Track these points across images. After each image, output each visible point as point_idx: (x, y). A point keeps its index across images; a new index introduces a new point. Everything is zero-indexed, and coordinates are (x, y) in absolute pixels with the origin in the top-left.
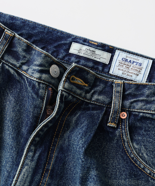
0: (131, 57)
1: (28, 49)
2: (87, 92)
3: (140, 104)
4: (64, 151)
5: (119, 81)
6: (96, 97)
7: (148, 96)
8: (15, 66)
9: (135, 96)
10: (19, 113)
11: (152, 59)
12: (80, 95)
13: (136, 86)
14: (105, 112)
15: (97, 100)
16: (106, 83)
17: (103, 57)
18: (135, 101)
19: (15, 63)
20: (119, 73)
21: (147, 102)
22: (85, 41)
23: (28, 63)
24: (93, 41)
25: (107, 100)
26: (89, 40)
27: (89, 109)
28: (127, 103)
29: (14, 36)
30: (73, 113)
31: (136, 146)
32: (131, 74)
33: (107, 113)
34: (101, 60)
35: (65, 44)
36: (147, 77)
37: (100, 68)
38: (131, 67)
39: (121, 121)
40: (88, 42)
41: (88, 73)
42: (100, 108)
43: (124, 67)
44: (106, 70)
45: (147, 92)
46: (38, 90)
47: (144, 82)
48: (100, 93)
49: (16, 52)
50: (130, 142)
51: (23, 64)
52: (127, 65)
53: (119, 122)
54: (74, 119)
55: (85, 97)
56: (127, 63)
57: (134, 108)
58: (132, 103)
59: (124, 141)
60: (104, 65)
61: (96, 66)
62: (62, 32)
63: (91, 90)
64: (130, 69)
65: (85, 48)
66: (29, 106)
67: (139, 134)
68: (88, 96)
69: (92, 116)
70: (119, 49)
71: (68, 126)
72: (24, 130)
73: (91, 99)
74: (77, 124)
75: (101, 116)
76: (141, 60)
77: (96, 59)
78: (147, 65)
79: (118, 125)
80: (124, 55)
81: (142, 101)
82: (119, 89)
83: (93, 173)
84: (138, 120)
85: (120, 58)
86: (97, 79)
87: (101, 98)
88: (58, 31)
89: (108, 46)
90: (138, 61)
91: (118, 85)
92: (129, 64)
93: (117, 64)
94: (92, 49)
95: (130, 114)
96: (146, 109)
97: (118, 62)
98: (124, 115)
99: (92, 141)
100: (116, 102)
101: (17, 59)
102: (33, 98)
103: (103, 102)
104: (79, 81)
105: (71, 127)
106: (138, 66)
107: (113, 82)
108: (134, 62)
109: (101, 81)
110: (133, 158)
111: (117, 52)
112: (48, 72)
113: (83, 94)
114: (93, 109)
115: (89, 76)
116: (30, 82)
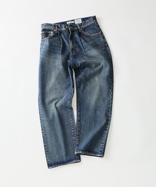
1: (61, 26)
4: (75, 39)
5: (78, 24)
10: (65, 36)
11: (81, 18)
13: (81, 24)
16: (76, 26)
17: (73, 22)
18: (82, 26)
19: (60, 29)
21: (84, 25)
22: (69, 21)
23: (62, 28)
29: (58, 25)
30: (73, 32)
31: (86, 33)
33: (79, 30)
42: (77, 30)
45: (83, 24)
46: (66, 31)
47: (82, 22)
48: (76, 28)
49: (59, 27)
55: (74, 29)
59: (84, 33)
60: (74, 23)
62: (64, 22)
66: (66, 35)
67: (85, 31)
71: (74, 35)
72: (67, 39)
74: (75, 34)
76: (79, 19)
78: (81, 20)
79: (81, 31)
80: (76, 20)
83: (82, 39)
84: (84, 29)
92: (78, 21)
95: (82, 28)
97: (76, 22)
98: (81, 29)
99: (79, 34)
100: (79, 28)
102: (66, 33)
104: (71, 27)
110: (86, 35)
116: (64, 31)
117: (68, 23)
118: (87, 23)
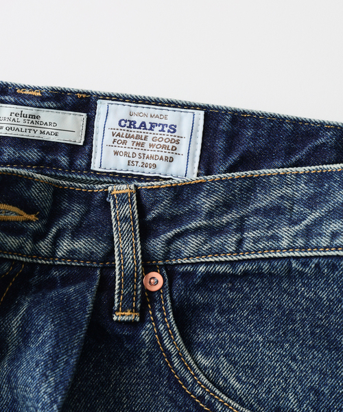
0: (142, 114)
2: (39, 236)
3: (193, 242)
5: (123, 188)
6: (65, 245)
7: (210, 215)
9: (174, 220)
11: (201, 108)
12: (20, 250)
13: (172, 193)
14: (100, 283)
15: (72, 253)
16: (87, 198)
17: (65, 127)
18: (178, 236)
20: (119, 164)
21: (212, 232)
22: (3, 93)
24: (25, 87)
25: (99, 249)
26: (15, 87)
27: (52, 284)
28: (157, 245)
30: (10, 306)
31: (205, 362)
32: (152, 162)
33: (107, 283)
34: (62, 138)
36: (197, 159)
37: (64, 160)
38: (149, 141)
39: (149, 298)
40: (15, 94)
41: (29, 182)
42: (83, 274)
43: (129, 144)
44: (81, 162)
45: (205, 203)
47: (193, 176)
48: (77, 232)
50: (186, 353)
52: (138, 137)
53: (144, 304)
54: (16, 322)
55: (36, 253)
56: (134, 132)
57: (179, 254)
58: (169, 242)
59: (169, 355)
60: (72, 150)
61: (49, 158)
63: (48, 228)
64: (146, 146)
65: (7, 110)
67: (207, 326)
68: (44, 246)
69: (64, 305)
70: (105, 97)
73: (53, 255)
74: (25, 336)
75: (90, 298)
76: (171, 116)
77: (46, 137)
78: (191, 126)
79: (143, 312)
80: (122, 111)
81: (197, 231)
82: (126, 210)
84: (197, 288)
85: (113, 122)
86: (59, 193)
87: (81, 245)
89: (73, 93)
90: (163, 121)
91: (123, 199)
92: (142, 133)
93: (109, 138)
94: (28, 111)
95: (171, 273)
96: (211, 252)
97: (108, 133)
99: (76, 376)
100: (125, 249)
103: (90, 256)
105: (12, 348)
106: (167, 135)
107: (106, 193)
108: (153, 125)
109: (72, 195)
110: (201, 398)
111: (102, 106)
113: (29, 246)
114: (66, 281)
115: (34, 192)
118: (275, 212)
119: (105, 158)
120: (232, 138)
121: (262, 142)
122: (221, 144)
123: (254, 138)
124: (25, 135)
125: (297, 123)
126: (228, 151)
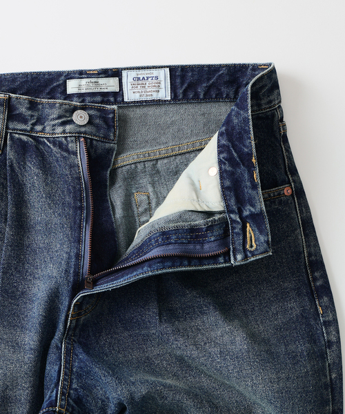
0: (142, 74)
1: (33, 106)
8: (25, 130)
11: (167, 67)
17: (110, 85)
19: (23, 127)
20: (136, 97)
22: (81, 74)
23: (40, 121)
24: (90, 70)
26: (86, 71)
29: (10, 98)
32: (150, 93)
34: (110, 89)
35: (58, 86)
36: (169, 89)
37: (112, 99)
38: (147, 85)
40: (86, 74)
43: (139, 87)
44: (119, 99)
46: (67, 146)
47: (169, 97)
49: (20, 114)
51: (34, 125)
52: (142, 84)
56: (140, 82)
60: (115, 94)
61: (106, 99)
62: (49, 73)
64: (147, 87)
65: (84, 81)
70: (125, 69)
76: (155, 72)
77: (102, 91)
78: (164, 75)
80: (133, 74)
85: (130, 79)
88: (44, 74)
89: (111, 70)
90: (152, 75)
92: (144, 82)
93: (130, 87)
94: (93, 80)
97: (129, 84)
101: (25, 121)
102: (64, 158)
106: (154, 81)
108: (148, 78)
111: (124, 73)
112: (71, 122)
116: (54, 141)
117: (72, 87)
119: (130, 95)
120: (183, 78)
121: (196, 77)
122: (178, 81)
123: (192, 76)
124: (96, 91)
125: (209, 66)
126: (182, 84)
